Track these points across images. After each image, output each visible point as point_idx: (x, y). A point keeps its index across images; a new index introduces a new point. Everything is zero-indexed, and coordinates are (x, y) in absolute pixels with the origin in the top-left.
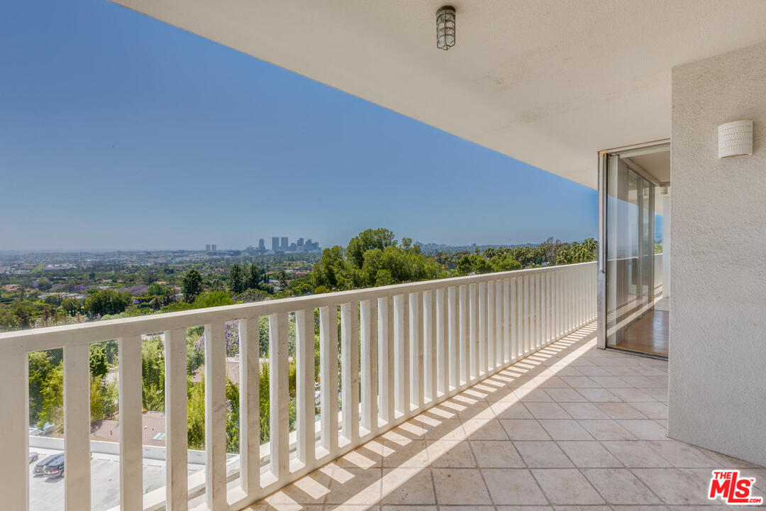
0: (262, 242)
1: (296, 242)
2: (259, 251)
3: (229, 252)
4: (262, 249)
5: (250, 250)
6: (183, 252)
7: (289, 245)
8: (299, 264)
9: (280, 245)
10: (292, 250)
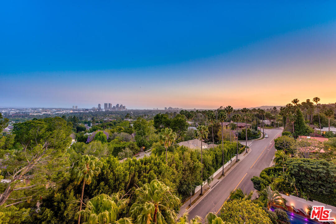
0: (99, 105)
1: (115, 106)
2: (98, 109)
3: (83, 110)
4: (100, 108)
5: (93, 109)
6: (60, 109)
7: (112, 107)
8: (114, 116)
9: (108, 107)
10: (113, 109)
